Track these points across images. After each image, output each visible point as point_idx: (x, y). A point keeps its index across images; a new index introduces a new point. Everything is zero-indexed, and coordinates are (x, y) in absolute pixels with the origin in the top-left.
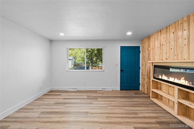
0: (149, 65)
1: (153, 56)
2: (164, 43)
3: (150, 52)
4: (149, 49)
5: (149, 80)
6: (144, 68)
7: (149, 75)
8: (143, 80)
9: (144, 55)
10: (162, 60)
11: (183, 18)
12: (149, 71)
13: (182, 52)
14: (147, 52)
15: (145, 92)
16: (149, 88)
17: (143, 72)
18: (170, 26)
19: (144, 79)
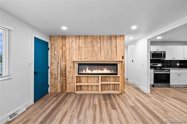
0: (65, 63)
1: (70, 55)
2: (83, 47)
3: (65, 51)
4: (64, 48)
5: (64, 78)
6: (56, 67)
7: (64, 73)
8: (53, 80)
9: (56, 53)
10: (81, 59)
11: (97, 36)
12: (63, 69)
13: (96, 55)
14: (61, 51)
15: (58, 92)
16: (64, 85)
17: (53, 71)
18: (88, 36)
19: (56, 79)
